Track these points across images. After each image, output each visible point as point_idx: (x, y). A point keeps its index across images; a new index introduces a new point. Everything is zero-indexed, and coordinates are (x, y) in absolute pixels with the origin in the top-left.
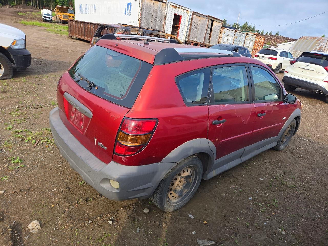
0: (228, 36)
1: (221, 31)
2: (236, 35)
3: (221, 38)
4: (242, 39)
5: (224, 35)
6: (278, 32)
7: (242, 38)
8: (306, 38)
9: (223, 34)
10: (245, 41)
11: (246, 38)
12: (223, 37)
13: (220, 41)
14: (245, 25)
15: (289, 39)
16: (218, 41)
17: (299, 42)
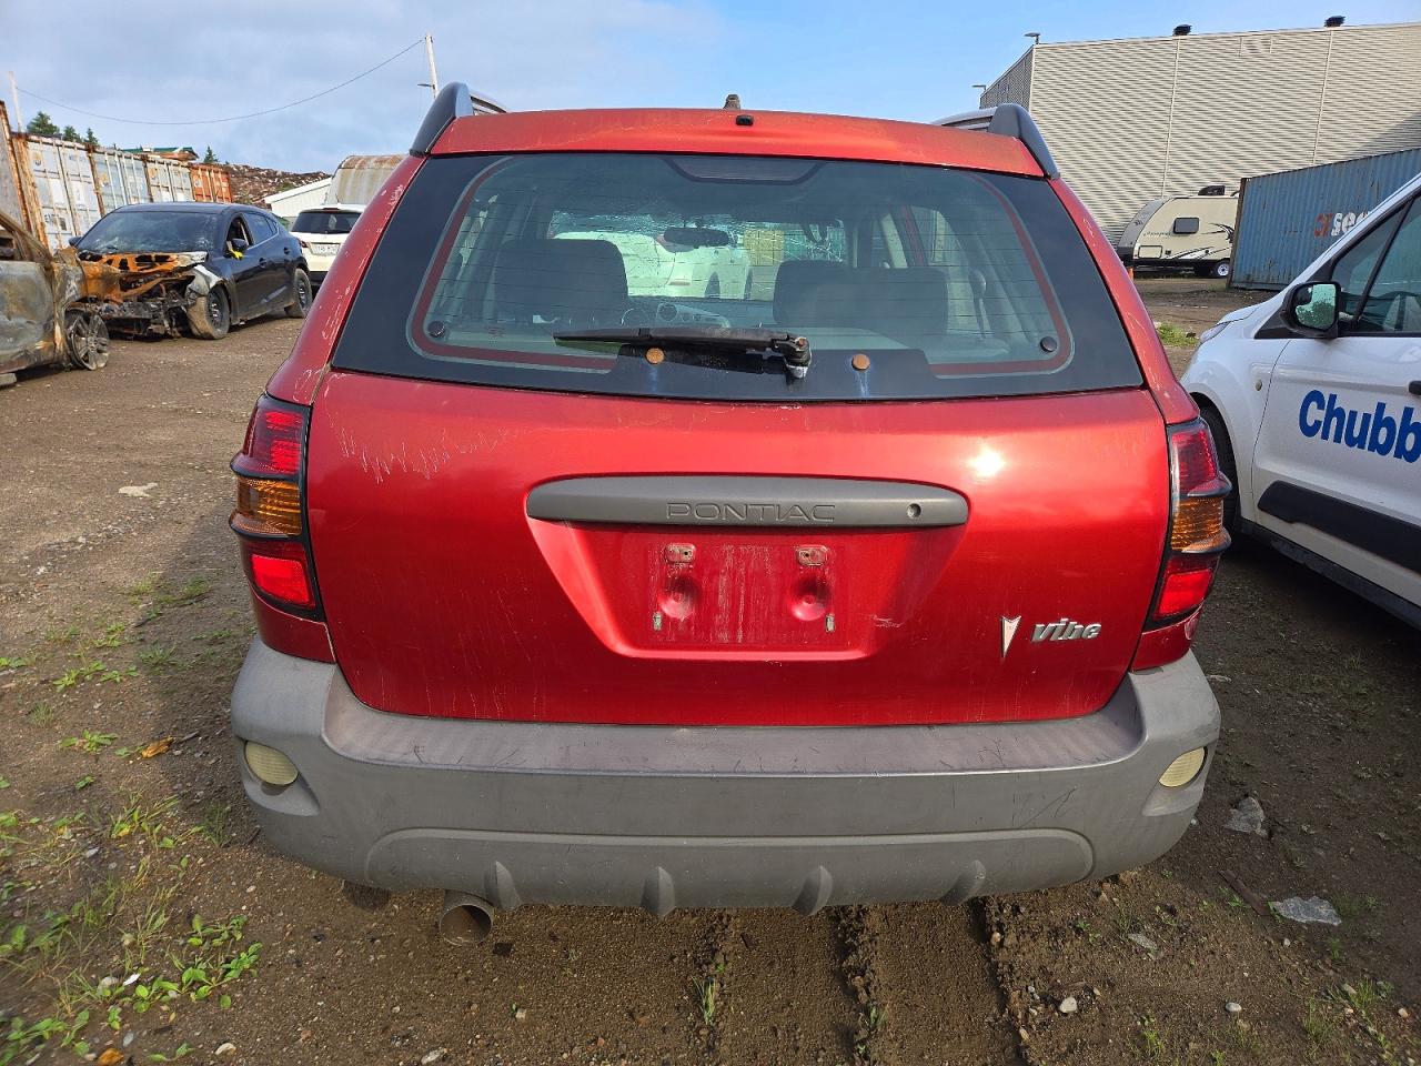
0: (63, 175)
1: (13, 152)
2: (97, 168)
3: (30, 188)
4: (134, 184)
5: (42, 174)
6: (209, 151)
7: (130, 179)
8: (364, 163)
9: (30, 166)
10: (149, 191)
11: (151, 180)
12: (37, 181)
13: (33, 204)
14: (38, 125)
15: (279, 173)
16: (21, 204)
17: (344, 179)
